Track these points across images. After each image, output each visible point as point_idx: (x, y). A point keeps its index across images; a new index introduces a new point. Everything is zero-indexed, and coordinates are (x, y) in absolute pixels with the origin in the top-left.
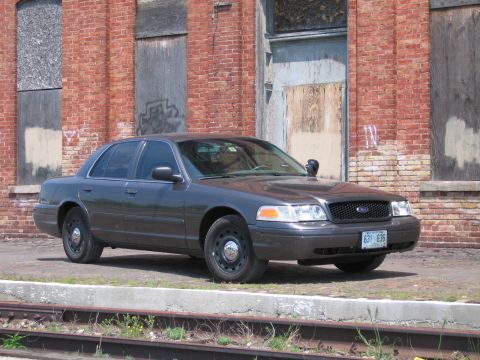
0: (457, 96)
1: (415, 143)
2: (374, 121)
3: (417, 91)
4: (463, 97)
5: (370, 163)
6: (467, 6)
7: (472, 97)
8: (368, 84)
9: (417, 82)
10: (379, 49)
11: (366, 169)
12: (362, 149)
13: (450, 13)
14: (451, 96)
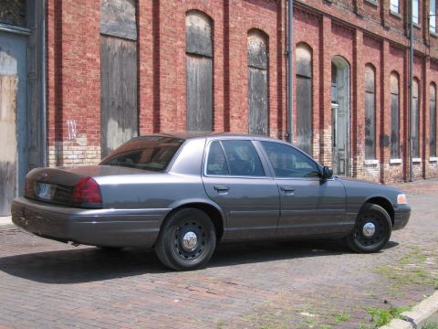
0: (113, 103)
1: (93, 137)
2: (74, 118)
3: (95, 96)
4: (116, 104)
5: (71, 152)
6: (118, 38)
7: (121, 105)
8: (70, 85)
9: (94, 88)
10: (77, 57)
11: (69, 157)
12: (66, 140)
13: (109, 39)
14: (111, 103)
